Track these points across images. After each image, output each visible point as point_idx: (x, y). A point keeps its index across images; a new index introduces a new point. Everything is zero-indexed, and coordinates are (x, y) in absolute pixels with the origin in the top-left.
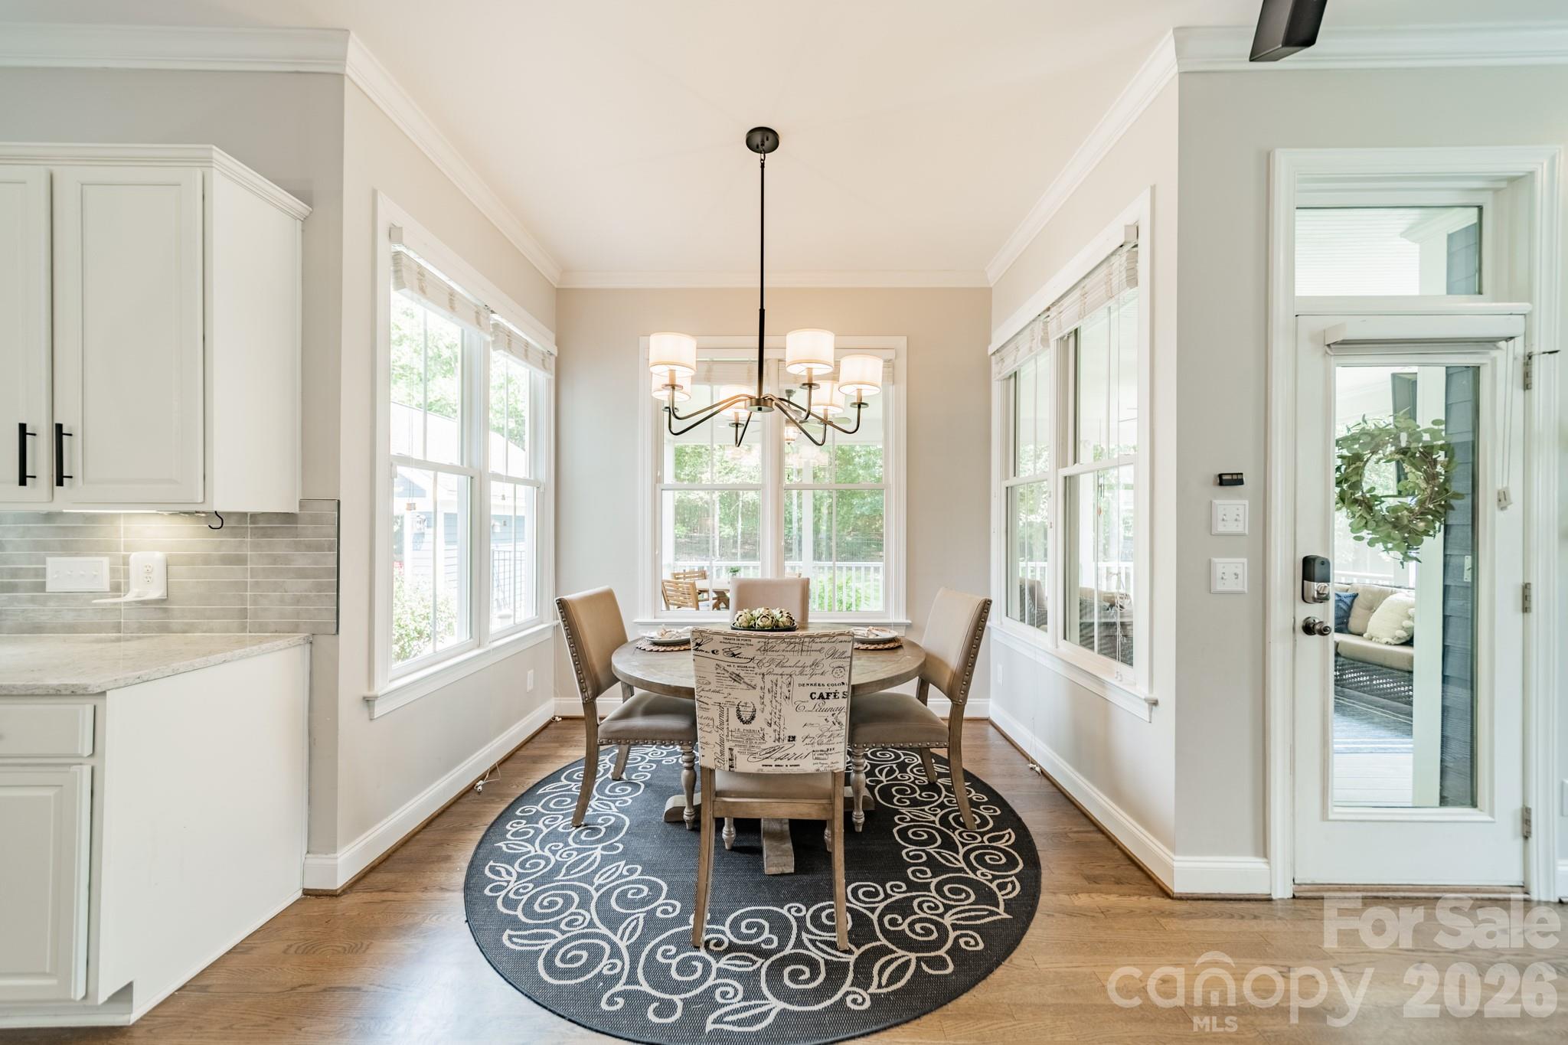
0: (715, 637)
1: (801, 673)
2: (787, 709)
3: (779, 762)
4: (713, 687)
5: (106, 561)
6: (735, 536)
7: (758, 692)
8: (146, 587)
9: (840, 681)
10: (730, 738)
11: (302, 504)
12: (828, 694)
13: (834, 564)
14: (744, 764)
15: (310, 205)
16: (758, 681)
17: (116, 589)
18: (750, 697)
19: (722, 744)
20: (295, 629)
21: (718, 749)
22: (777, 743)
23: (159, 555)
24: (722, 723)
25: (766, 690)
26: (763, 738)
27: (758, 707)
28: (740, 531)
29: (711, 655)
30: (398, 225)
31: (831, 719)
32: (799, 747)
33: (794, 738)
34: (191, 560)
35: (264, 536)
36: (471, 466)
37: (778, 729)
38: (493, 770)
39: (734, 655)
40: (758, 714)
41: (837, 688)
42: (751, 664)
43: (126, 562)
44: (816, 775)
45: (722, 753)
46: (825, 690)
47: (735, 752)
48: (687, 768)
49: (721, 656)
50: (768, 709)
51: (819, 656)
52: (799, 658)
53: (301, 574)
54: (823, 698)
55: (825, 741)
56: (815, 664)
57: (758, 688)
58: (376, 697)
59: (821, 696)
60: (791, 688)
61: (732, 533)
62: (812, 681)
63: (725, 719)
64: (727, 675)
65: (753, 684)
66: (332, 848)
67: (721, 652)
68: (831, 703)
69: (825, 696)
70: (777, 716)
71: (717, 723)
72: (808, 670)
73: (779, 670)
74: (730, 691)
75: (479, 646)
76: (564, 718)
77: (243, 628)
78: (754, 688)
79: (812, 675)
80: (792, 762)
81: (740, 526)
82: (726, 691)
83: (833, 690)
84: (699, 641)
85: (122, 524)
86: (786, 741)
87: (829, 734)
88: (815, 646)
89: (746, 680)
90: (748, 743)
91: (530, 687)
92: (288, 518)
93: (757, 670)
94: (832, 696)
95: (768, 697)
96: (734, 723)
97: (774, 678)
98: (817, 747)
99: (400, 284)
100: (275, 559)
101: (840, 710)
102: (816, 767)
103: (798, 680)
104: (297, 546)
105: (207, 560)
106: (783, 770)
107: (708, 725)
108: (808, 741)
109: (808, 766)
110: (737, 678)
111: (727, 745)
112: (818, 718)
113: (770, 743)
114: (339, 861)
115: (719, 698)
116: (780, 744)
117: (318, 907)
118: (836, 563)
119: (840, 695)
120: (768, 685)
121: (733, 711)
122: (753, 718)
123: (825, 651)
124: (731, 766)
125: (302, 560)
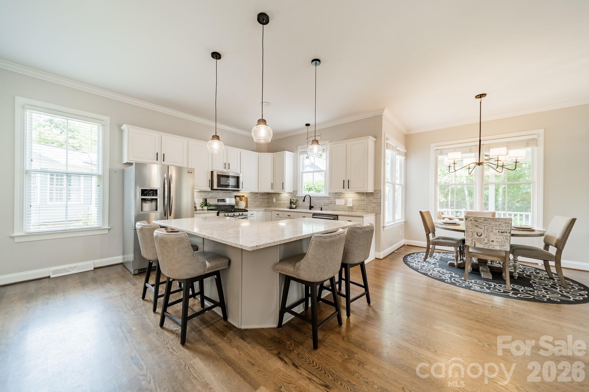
0: (471, 217)
1: (496, 226)
2: (491, 234)
3: (488, 246)
4: (470, 228)
5: (344, 200)
6: (447, 202)
7: (483, 230)
8: (350, 205)
9: (508, 229)
10: (474, 239)
11: (375, 191)
12: (504, 232)
13: (506, 213)
14: (478, 245)
15: (376, 138)
16: (483, 227)
17: (345, 204)
18: (480, 231)
19: (472, 240)
20: (373, 213)
21: (471, 241)
22: (488, 242)
23: (352, 199)
24: (472, 236)
25: (485, 229)
26: (484, 240)
27: (483, 233)
28: (449, 200)
29: (470, 221)
30: (388, 137)
31: (505, 238)
32: (494, 243)
33: (493, 241)
34: (356, 200)
35: (368, 196)
36: (392, 182)
37: (488, 238)
38: (398, 249)
39: (476, 221)
40: (483, 235)
41: (507, 231)
42: (481, 223)
43: (347, 200)
44: (500, 251)
45: (472, 242)
46: (503, 231)
47: (476, 242)
48: (456, 253)
49: (473, 221)
50: (486, 233)
51: (501, 223)
52: (495, 223)
53: (374, 203)
54: (502, 233)
55: (503, 243)
56: (500, 225)
57: (483, 229)
58: (385, 226)
59: (502, 232)
60: (492, 230)
61: (446, 201)
62: (499, 228)
63: (473, 235)
64: (474, 225)
65: (481, 228)
66: (380, 251)
67: (473, 220)
68: (505, 234)
69: (503, 232)
70: (488, 235)
71: (471, 235)
72: (498, 226)
73: (489, 225)
74: (475, 229)
75: (394, 222)
76: (407, 245)
77: (364, 212)
78: (482, 229)
79: (499, 227)
80: (493, 247)
81: (449, 197)
82: (474, 229)
83: (506, 231)
84: (467, 218)
85: (346, 194)
86: (491, 241)
87: (504, 241)
88: (500, 220)
89: (479, 227)
90: (480, 241)
91: (401, 235)
92: (372, 193)
93: (483, 225)
94: (505, 233)
95: (486, 231)
96: (476, 236)
97: (488, 227)
98: (500, 244)
99: (387, 148)
100: (370, 200)
101: (508, 236)
102: (500, 249)
103: (494, 228)
104: (374, 198)
105: (359, 200)
106: (490, 248)
107: (468, 236)
108: (497, 242)
109: (498, 248)
110: (477, 226)
111: (474, 241)
112: (501, 237)
113: (486, 241)
114: (381, 254)
115: (472, 230)
116: (489, 242)
117: (378, 262)
118: (507, 212)
119: (508, 233)
120: (486, 228)
121: (475, 234)
122: (481, 235)
123: (503, 222)
124: (475, 246)
125: (375, 201)
